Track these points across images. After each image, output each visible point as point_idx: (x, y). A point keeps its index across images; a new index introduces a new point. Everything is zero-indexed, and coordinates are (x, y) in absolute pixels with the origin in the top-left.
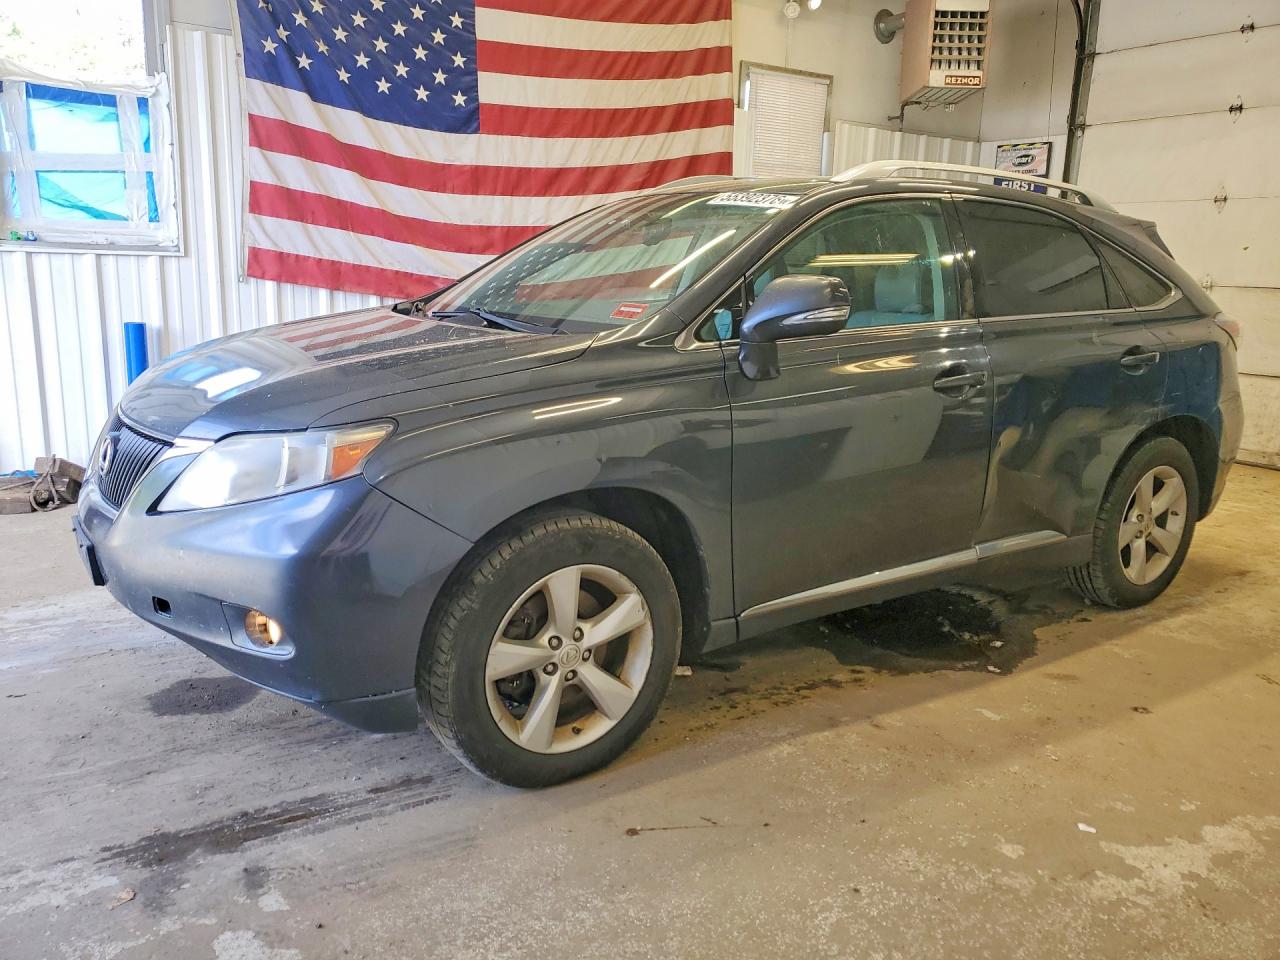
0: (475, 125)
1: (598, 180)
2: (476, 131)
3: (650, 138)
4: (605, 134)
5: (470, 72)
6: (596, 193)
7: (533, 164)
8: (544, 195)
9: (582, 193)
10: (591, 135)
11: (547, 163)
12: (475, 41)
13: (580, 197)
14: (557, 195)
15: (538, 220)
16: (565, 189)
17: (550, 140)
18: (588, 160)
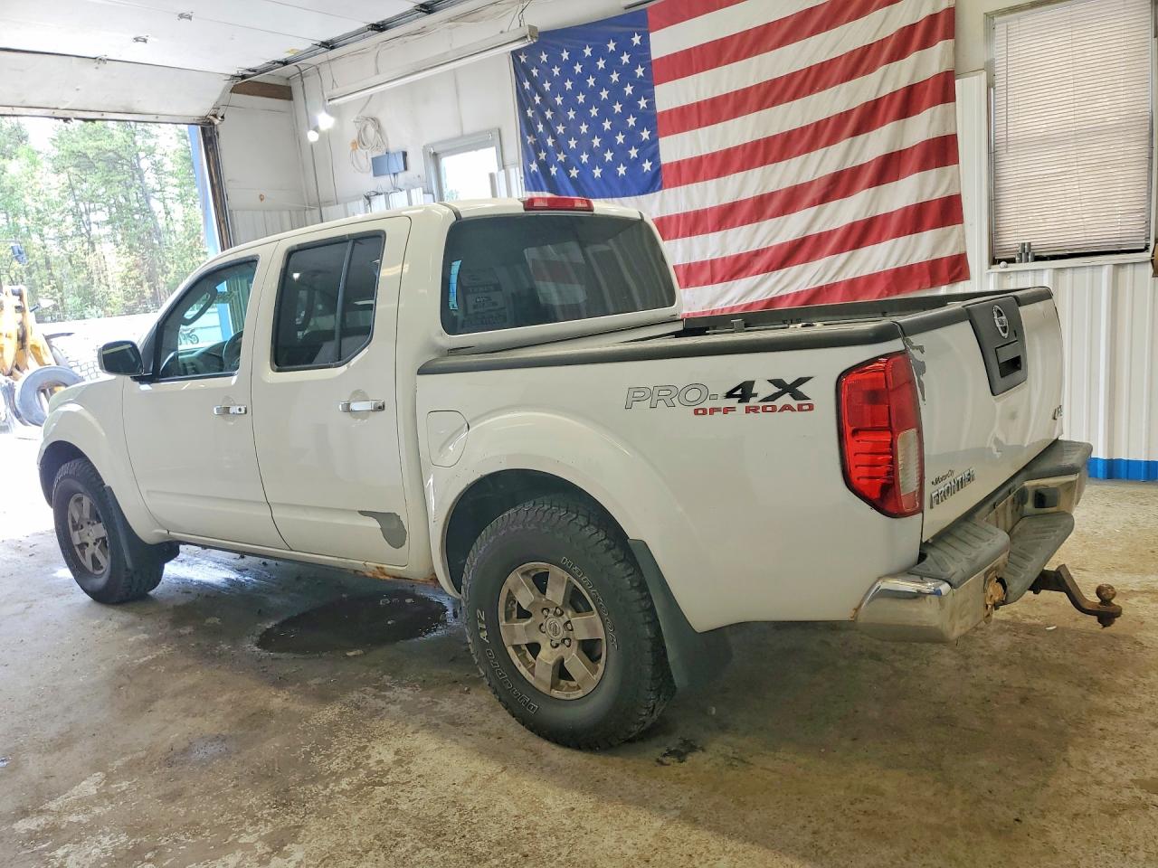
0: (659, 184)
1: (775, 204)
2: (660, 188)
3: (832, 148)
4: (781, 157)
5: (654, 141)
6: (772, 216)
7: (708, 206)
8: (719, 230)
9: (758, 220)
10: (764, 163)
11: (719, 202)
12: (655, 115)
13: (755, 225)
14: (733, 226)
15: (714, 253)
16: (739, 220)
17: (722, 179)
18: (761, 188)
